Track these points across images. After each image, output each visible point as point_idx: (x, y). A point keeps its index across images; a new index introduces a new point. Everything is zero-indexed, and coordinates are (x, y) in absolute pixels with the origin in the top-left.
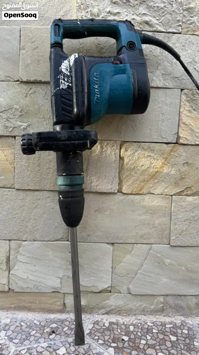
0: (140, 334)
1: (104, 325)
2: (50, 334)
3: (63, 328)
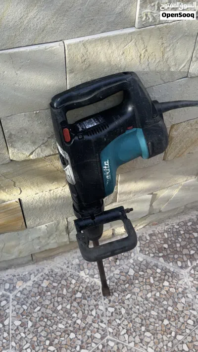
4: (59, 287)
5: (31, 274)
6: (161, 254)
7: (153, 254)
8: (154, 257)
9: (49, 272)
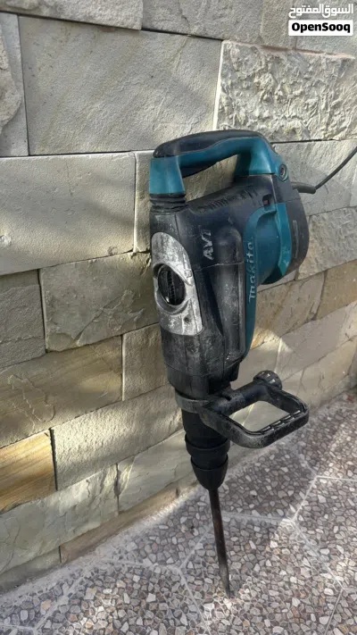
0: (260, 481)
1: (225, 491)
2: (192, 532)
3: (195, 517)
4: (115, 593)
5: (61, 585)
6: (252, 506)
7: (241, 507)
8: (243, 512)
9: (92, 574)
